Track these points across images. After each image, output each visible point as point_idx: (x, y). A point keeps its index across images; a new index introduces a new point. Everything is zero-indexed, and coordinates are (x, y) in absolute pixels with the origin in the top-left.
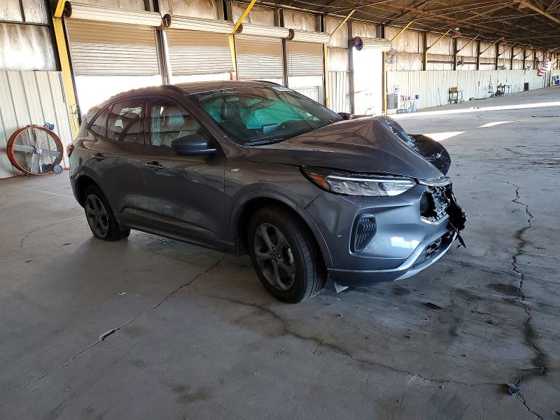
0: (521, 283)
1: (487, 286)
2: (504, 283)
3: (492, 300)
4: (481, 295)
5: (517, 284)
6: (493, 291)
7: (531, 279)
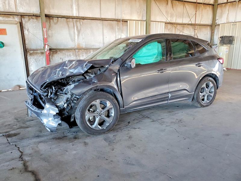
0: (8, 140)
1: (20, 133)
2: (14, 137)
3: (14, 130)
4: (19, 130)
5: (9, 139)
6: (16, 133)
7: (5, 144)
